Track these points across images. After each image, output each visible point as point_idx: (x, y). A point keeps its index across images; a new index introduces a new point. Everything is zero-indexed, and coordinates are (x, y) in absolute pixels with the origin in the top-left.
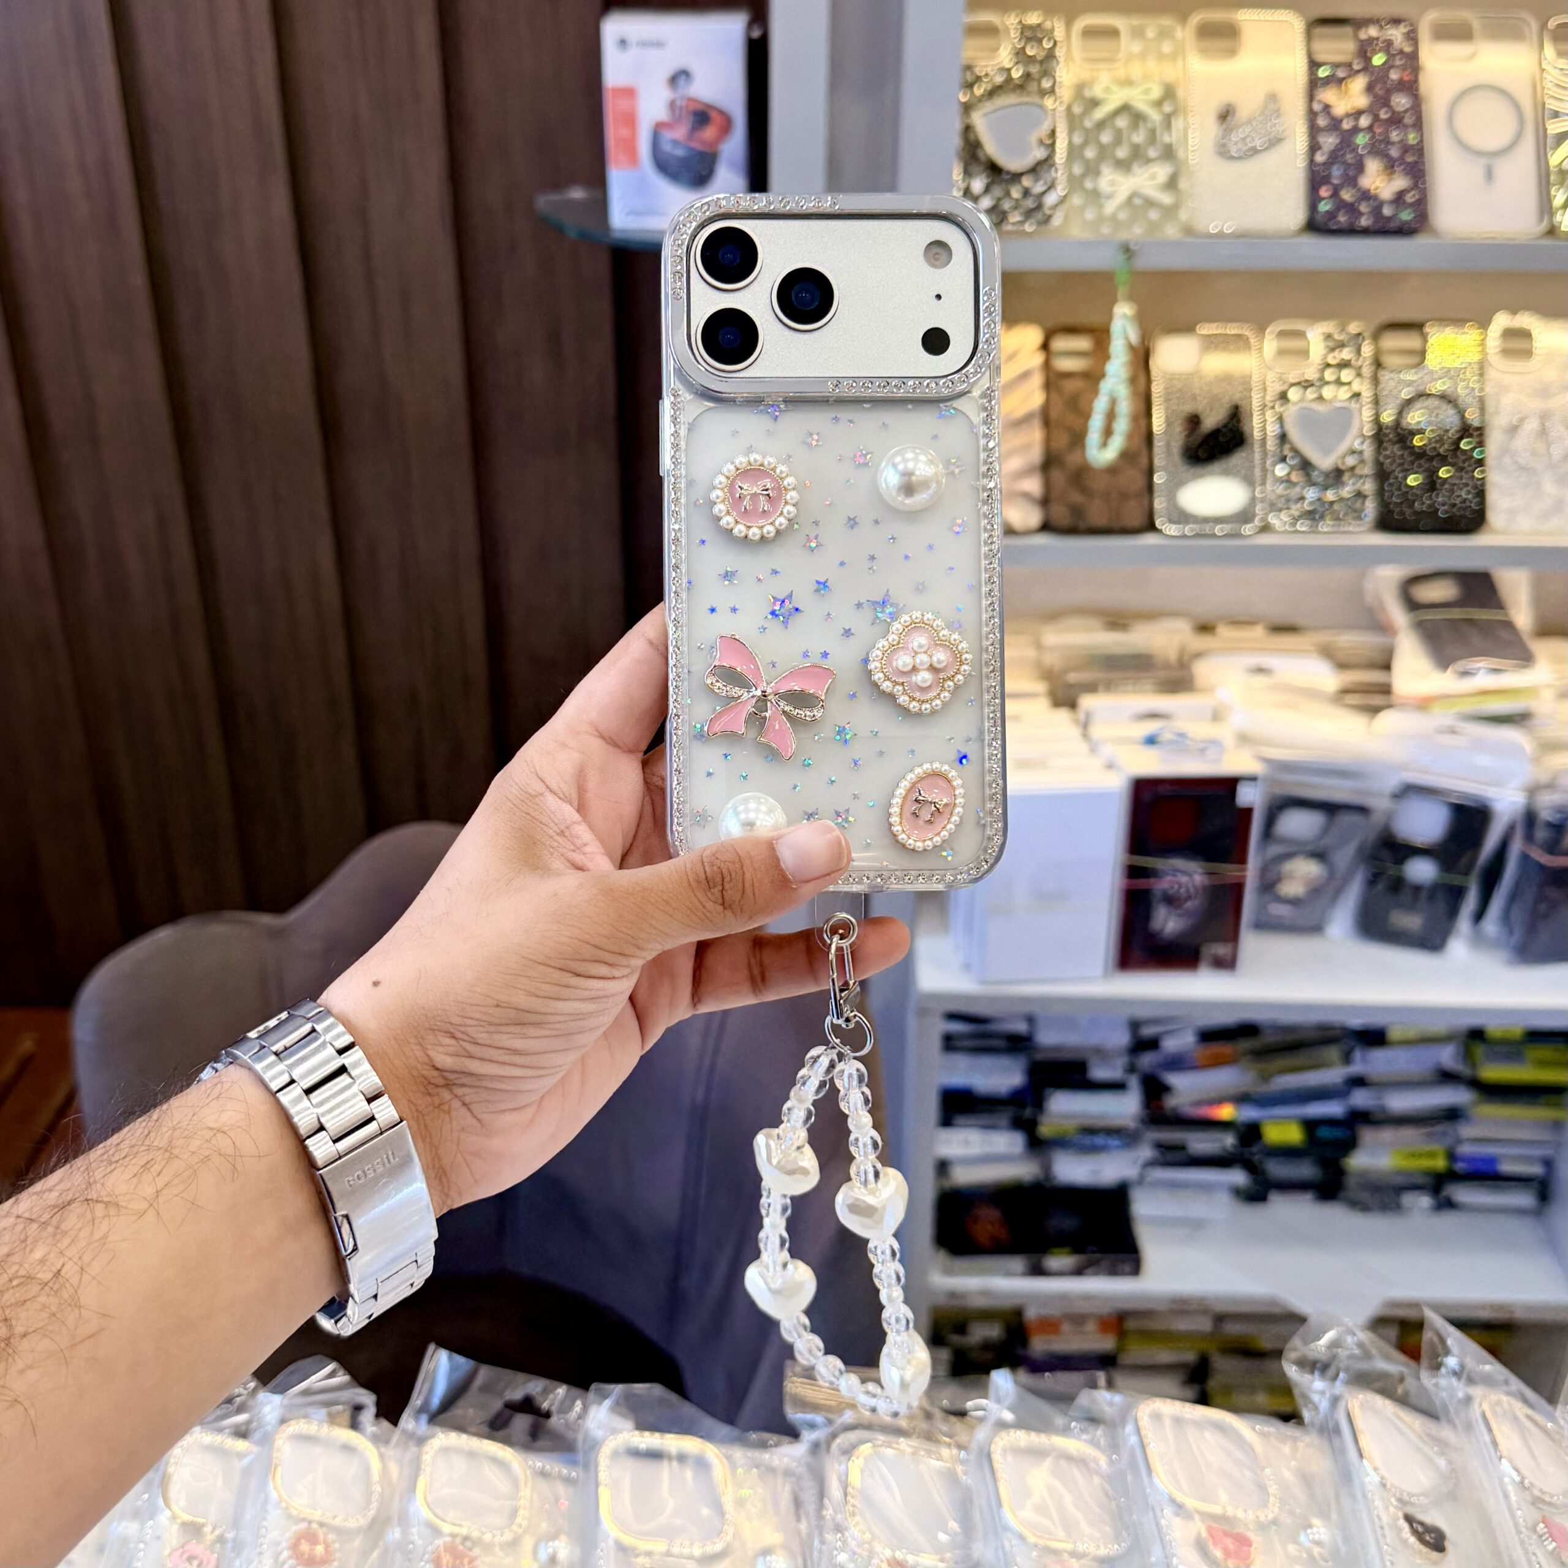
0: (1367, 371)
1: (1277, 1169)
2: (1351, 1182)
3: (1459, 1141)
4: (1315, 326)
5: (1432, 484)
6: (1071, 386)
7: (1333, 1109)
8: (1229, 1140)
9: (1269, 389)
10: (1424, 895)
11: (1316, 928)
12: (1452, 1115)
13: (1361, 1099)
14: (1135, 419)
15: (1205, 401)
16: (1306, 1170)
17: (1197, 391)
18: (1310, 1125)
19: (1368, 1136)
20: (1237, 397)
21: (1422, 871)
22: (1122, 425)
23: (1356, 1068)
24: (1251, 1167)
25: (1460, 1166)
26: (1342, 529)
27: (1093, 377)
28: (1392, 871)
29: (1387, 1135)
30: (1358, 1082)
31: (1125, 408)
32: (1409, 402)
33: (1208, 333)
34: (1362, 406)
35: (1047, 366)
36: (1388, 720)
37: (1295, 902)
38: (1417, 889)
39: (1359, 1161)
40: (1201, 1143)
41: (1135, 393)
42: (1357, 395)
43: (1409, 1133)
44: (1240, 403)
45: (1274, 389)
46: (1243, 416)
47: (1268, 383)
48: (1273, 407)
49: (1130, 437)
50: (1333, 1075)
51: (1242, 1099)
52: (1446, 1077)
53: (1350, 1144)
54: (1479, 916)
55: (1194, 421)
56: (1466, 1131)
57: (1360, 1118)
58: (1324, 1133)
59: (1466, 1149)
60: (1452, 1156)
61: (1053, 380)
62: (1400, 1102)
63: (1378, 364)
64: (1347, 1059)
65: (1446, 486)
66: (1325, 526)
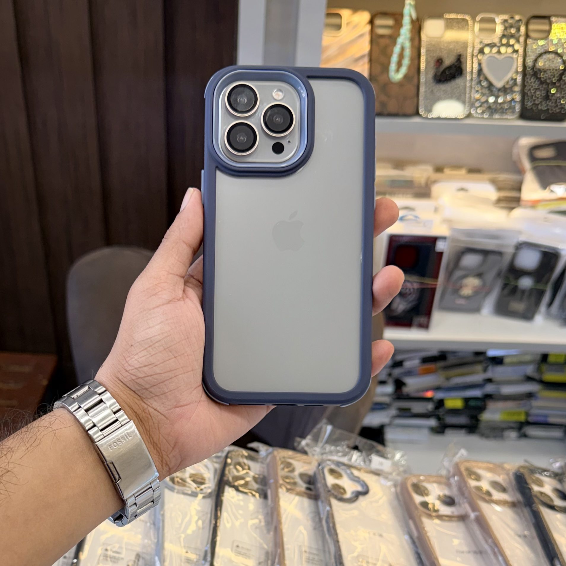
0: (522, 39)
1: (450, 420)
2: (482, 426)
3: (532, 407)
4: (500, 16)
5: (547, 97)
6: (383, 42)
7: (477, 393)
8: (430, 406)
9: (476, 47)
10: (527, 294)
11: (477, 310)
12: (530, 395)
13: (489, 389)
14: (412, 60)
15: (445, 52)
16: (463, 420)
17: (442, 47)
18: (467, 400)
19: (492, 405)
20: (460, 51)
21: (526, 283)
22: (406, 62)
23: (489, 375)
24: (439, 418)
25: (530, 419)
26: (504, 117)
27: (393, 38)
28: (513, 283)
29: (500, 405)
30: (489, 381)
31: (407, 53)
32: (540, 55)
33: (449, 17)
34: (518, 57)
35: (372, 31)
36: (518, 212)
37: (467, 298)
38: (523, 292)
39: (487, 416)
40: (418, 407)
41: (412, 46)
42: (516, 51)
43: (510, 405)
44: (461, 53)
45: (478, 46)
46: (462, 60)
47: (475, 44)
48: (477, 56)
49: (409, 68)
50: (478, 377)
51: (437, 389)
52: (529, 379)
53: (482, 409)
54: (550, 304)
55: (439, 61)
56: (535, 403)
57: (488, 397)
58: (472, 403)
59: (534, 411)
60: (527, 414)
61: (374, 39)
62: (507, 390)
63: (527, 36)
64: (485, 370)
65: (554, 98)
66: (497, 116)
